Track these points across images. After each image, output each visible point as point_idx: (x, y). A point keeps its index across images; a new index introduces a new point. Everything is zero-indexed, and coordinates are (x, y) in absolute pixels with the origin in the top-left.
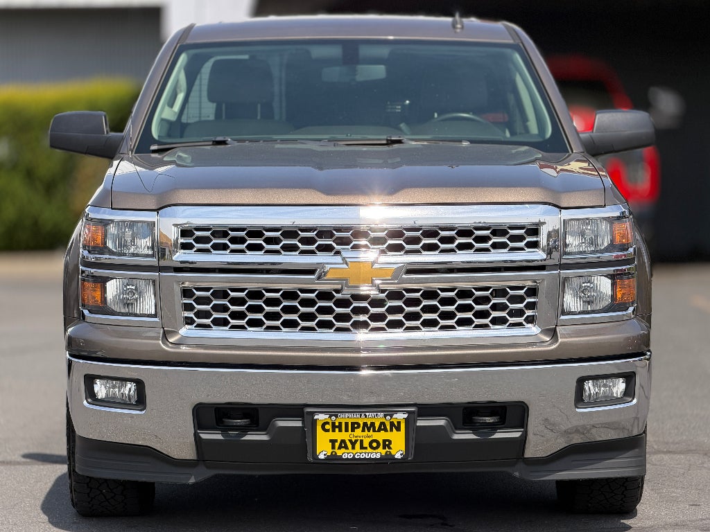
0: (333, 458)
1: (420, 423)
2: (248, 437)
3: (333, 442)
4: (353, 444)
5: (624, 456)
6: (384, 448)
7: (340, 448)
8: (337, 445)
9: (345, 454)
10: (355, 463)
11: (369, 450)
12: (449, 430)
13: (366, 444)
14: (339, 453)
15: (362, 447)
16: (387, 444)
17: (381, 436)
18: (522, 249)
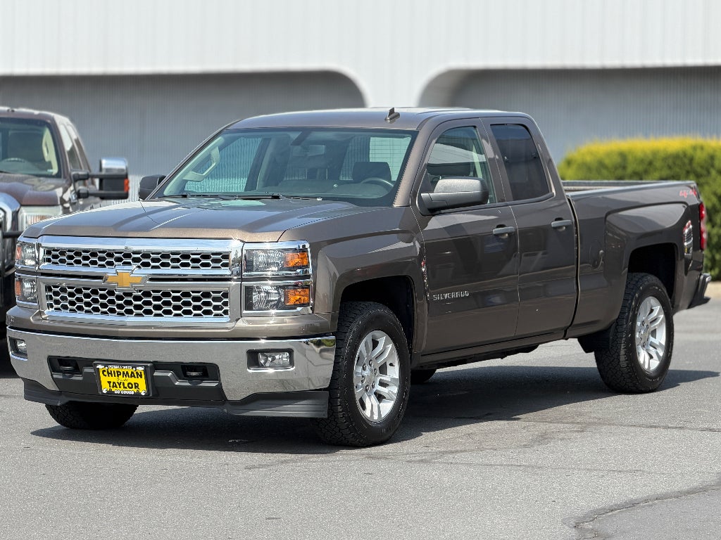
0: (110, 392)
1: (156, 374)
2: (74, 378)
3: (109, 382)
4: (120, 384)
5: (298, 403)
6: (135, 388)
7: (113, 387)
8: (112, 384)
9: (117, 391)
10: (121, 396)
11: (128, 389)
12: (173, 379)
13: (126, 385)
14: (113, 390)
15: (124, 387)
16: (137, 386)
17: (133, 380)
18: (219, 267)
